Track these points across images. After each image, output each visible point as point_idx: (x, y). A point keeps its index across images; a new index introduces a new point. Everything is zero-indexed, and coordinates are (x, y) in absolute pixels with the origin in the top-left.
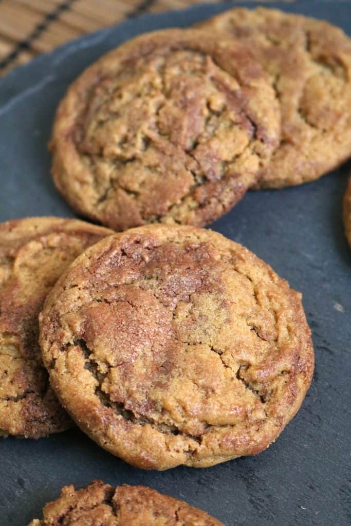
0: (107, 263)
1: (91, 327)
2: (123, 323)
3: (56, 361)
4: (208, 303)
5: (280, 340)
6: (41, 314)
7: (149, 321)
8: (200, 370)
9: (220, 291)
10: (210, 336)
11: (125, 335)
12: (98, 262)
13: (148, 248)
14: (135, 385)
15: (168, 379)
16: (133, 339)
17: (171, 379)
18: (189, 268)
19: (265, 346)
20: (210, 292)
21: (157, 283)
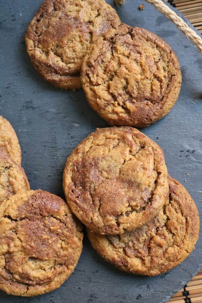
0: (82, 205)
1: (112, 213)
2: (111, 199)
3: (124, 228)
4: (103, 164)
5: (119, 138)
6: (101, 234)
7: (110, 189)
8: (133, 170)
9: (98, 159)
10: (117, 165)
11: (116, 198)
12: (81, 208)
13: (75, 187)
14: (138, 196)
15: (136, 183)
16: (118, 196)
17: (136, 181)
18: (87, 171)
19: (121, 144)
20: (98, 163)
21: (93, 184)
